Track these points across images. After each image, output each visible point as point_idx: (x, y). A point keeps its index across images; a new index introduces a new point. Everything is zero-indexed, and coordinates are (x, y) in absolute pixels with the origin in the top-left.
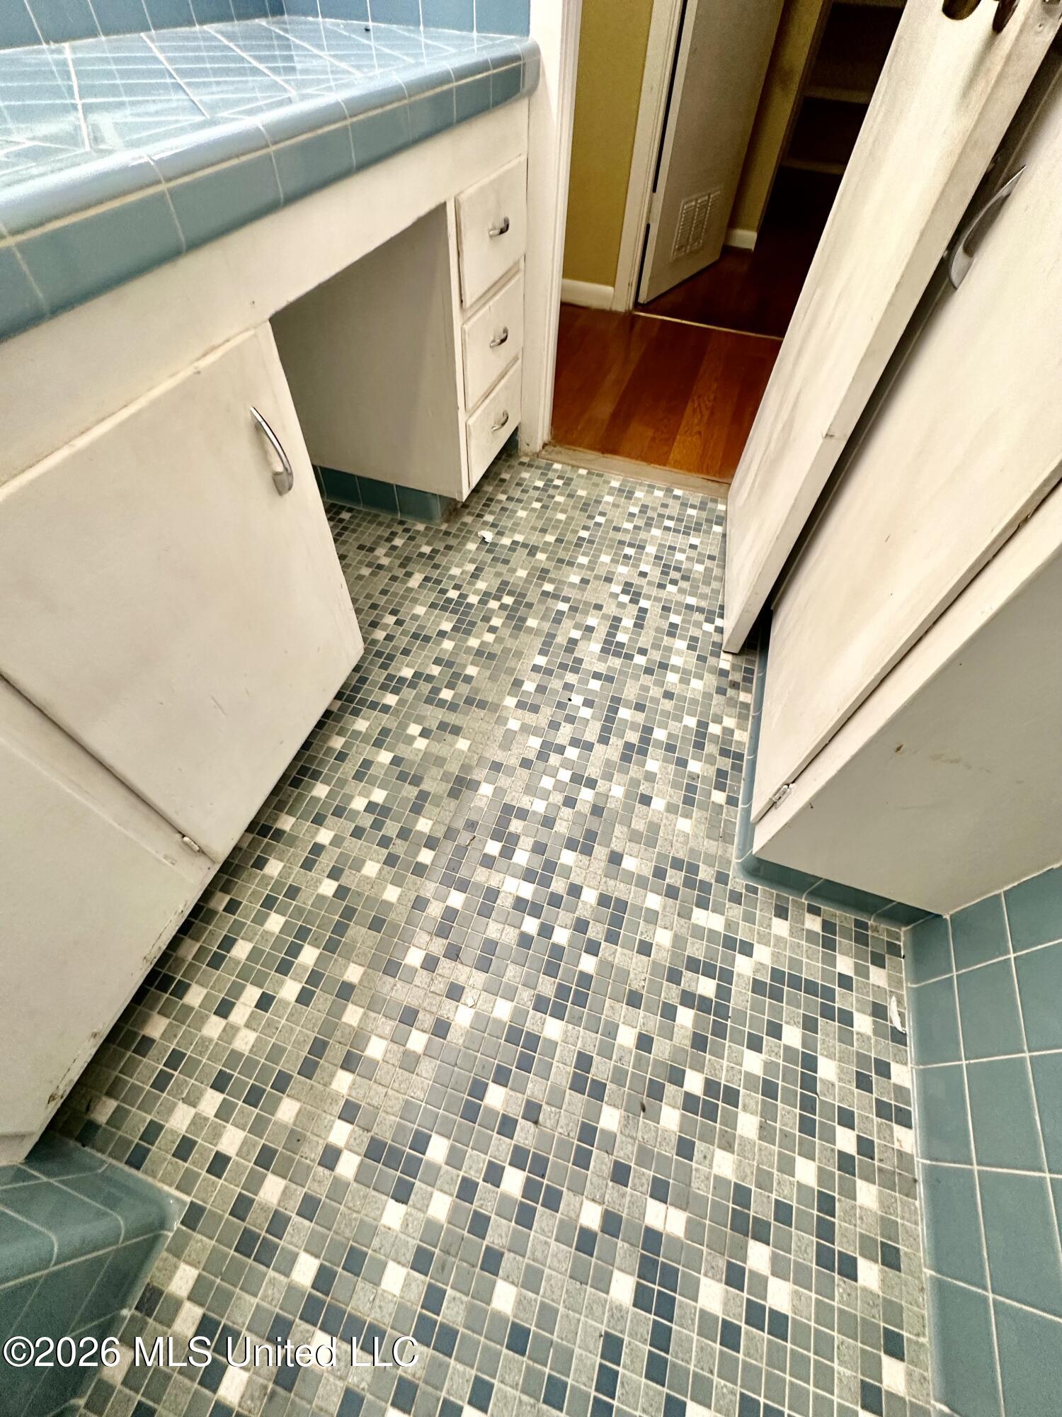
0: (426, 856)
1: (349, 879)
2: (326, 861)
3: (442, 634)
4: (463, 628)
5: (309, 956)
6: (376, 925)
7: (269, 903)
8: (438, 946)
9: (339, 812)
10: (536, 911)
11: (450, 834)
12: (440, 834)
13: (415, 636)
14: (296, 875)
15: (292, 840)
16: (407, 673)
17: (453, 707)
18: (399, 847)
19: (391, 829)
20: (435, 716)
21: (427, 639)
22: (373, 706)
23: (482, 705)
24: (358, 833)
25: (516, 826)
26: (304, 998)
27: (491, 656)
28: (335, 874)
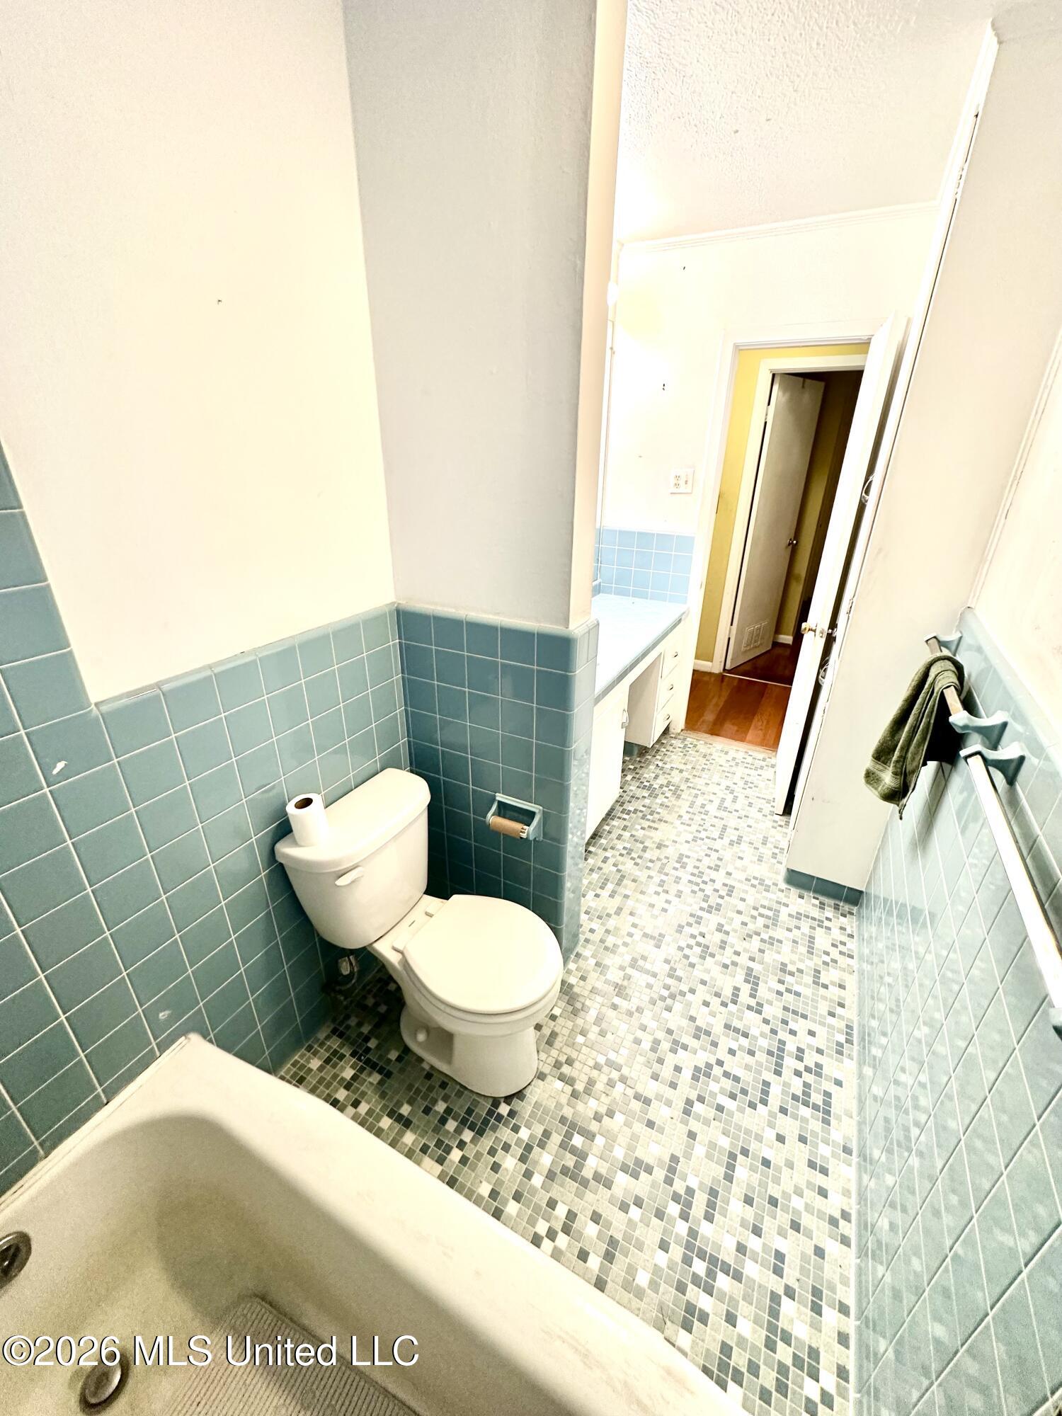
0: (650, 864)
1: (620, 867)
2: (611, 861)
3: (644, 797)
4: (653, 795)
5: (610, 886)
6: (634, 881)
7: (592, 870)
8: (660, 889)
9: (612, 848)
10: (697, 884)
11: (659, 859)
12: (655, 858)
13: (632, 797)
14: (600, 864)
15: (596, 854)
16: (632, 809)
17: (654, 822)
18: (638, 861)
19: (634, 855)
20: (645, 824)
21: (638, 798)
22: (619, 818)
23: (666, 822)
24: (621, 855)
25: (685, 860)
26: (612, 896)
27: (667, 806)
28: (615, 865)
